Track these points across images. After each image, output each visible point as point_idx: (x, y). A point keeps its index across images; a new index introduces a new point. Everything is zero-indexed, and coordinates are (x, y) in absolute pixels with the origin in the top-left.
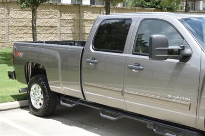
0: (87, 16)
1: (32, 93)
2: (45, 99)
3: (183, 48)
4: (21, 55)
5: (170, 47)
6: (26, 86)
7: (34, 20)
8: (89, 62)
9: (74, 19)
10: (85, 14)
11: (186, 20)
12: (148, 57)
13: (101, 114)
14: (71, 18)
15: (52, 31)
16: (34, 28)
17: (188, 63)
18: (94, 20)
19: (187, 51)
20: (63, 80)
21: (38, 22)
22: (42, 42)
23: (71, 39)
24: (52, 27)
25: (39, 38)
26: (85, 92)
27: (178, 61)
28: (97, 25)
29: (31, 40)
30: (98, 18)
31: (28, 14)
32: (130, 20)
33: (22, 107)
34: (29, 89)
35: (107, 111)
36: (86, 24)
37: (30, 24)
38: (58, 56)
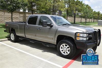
0: (27, 15)
1: (11, 36)
2: (15, 38)
3: (51, 24)
4: (8, 25)
5: (48, 24)
6: (9, 34)
7: (12, 16)
8: (27, 27)
9: (23, 16)
10: (26, 15)
11: (52, 17)
12: (42, 26)
13: (30, 41)
14: (22, 15)
15: (17, 19)
16: (12, 18)
17: (52, 28)
18: (28, 16)
19: (52, 25)
20: (20, 32)
21: (13, 16)
22: (14, 22)
23: (23, 21)
24: (17, 18)
25: (13, 21)
26: (26, 35)
27: (50, 27)
28: (29, 17)
29: (11, 21)
30: (29, 16)
31: (10, 14)
32: (38, 16)
33: (8, 40)
34: (10, 35)
35: (32, 40)
36: (27, 17)
37: (11, 17)
38: (18, 26)
